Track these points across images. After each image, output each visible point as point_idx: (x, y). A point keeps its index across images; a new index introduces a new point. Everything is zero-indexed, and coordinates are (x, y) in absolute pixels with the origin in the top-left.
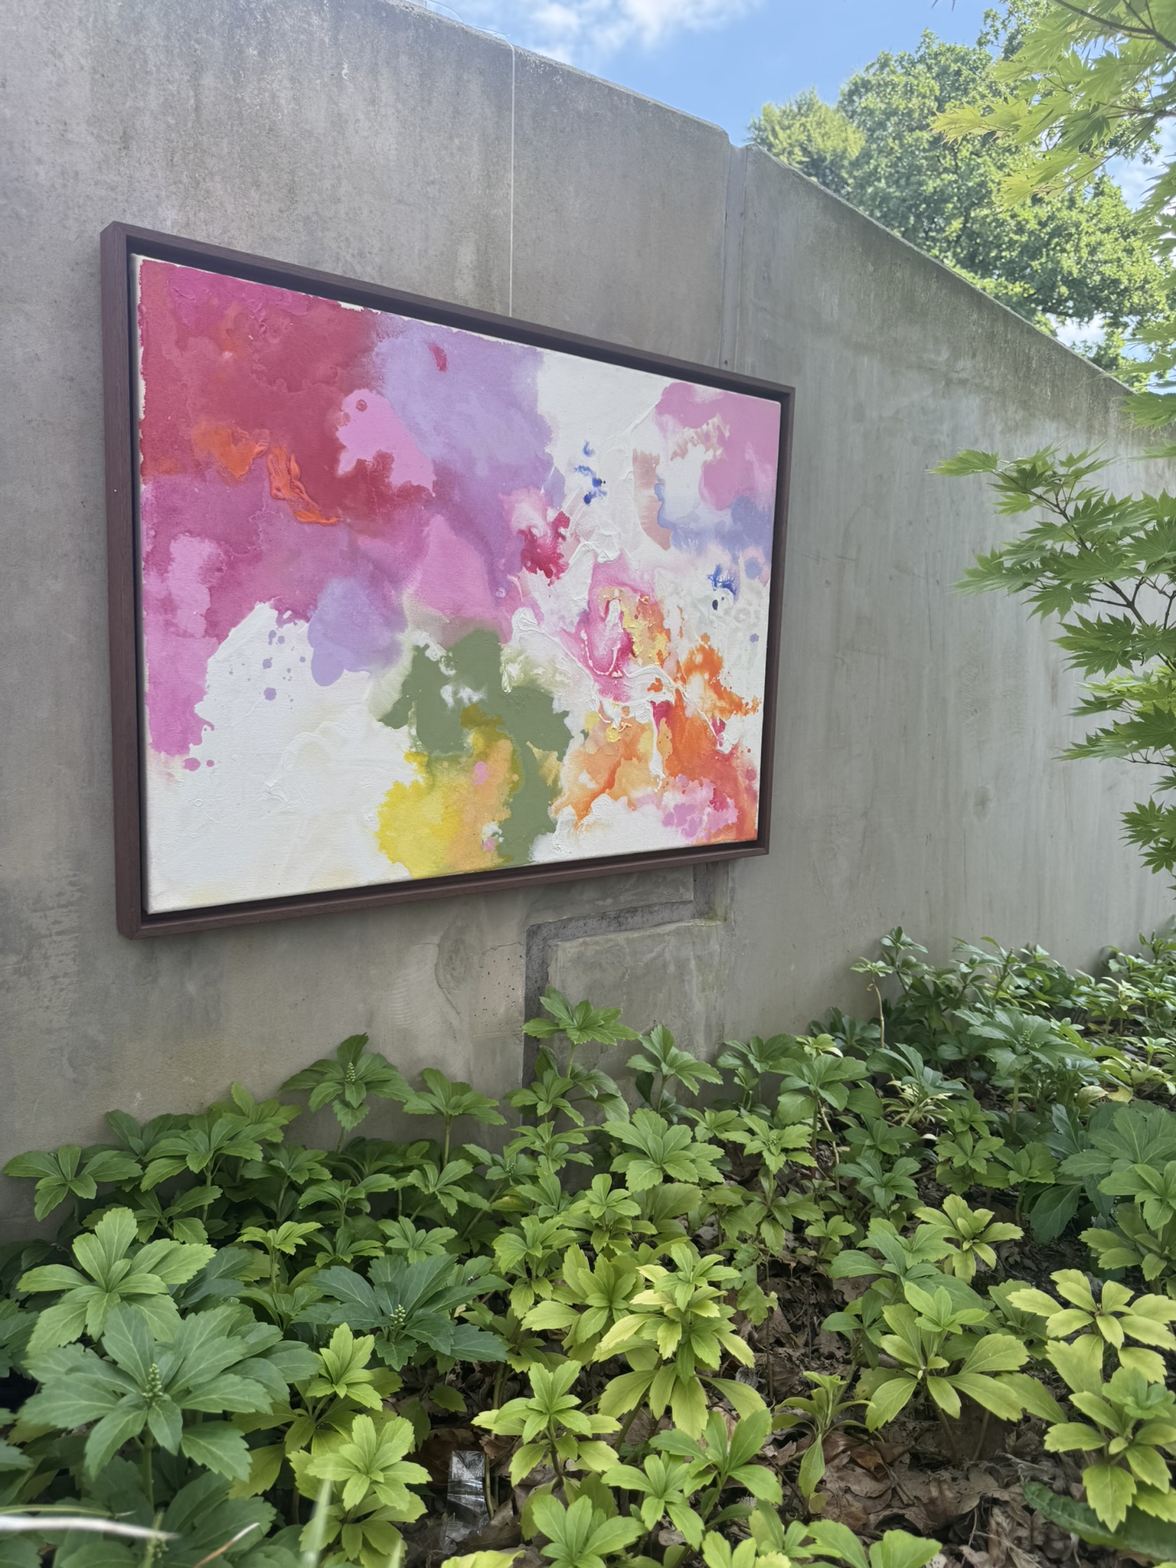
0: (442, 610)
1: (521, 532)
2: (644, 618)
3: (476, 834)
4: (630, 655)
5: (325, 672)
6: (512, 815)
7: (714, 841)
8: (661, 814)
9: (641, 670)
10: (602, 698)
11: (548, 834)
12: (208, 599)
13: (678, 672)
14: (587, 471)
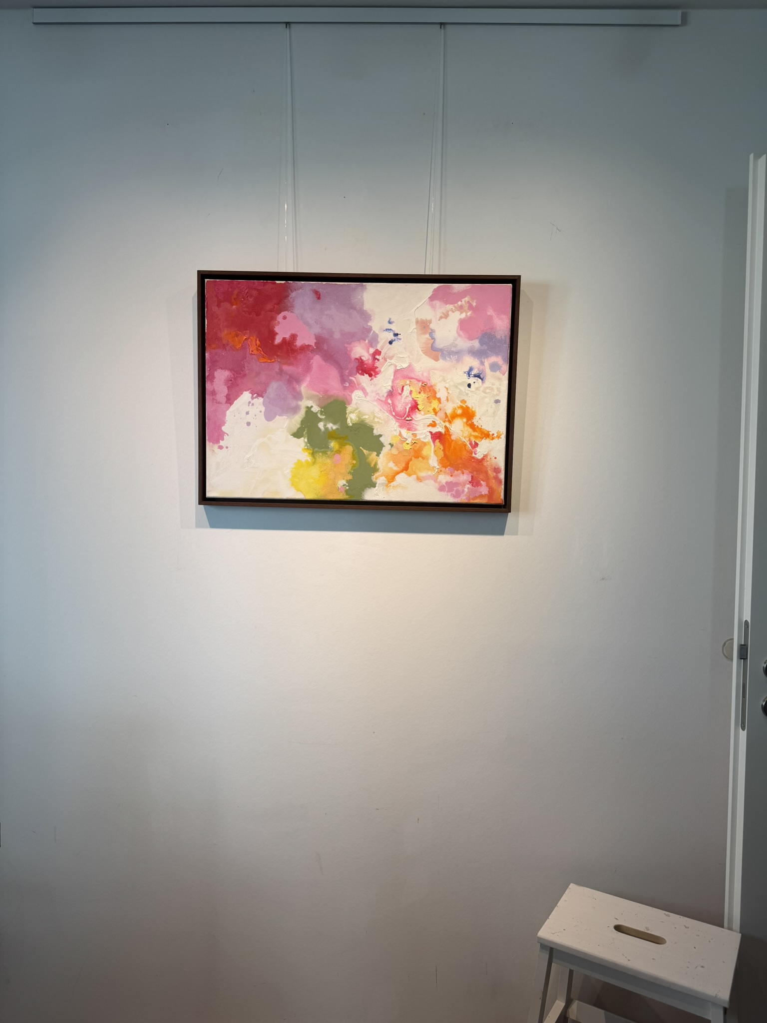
0: (318, 392)
1: (356, 359)
2: (424, 393)
3: (335, 484)
4: (417, 410)
5: (269, 417)
6: (353, 477)
7: (472, 501)
8: (437, 485)
9: (423, 417)
10: (400, 429)
11: (372, 488)
12: (227, 391)
13: (446, 418)
14: (390, 330)
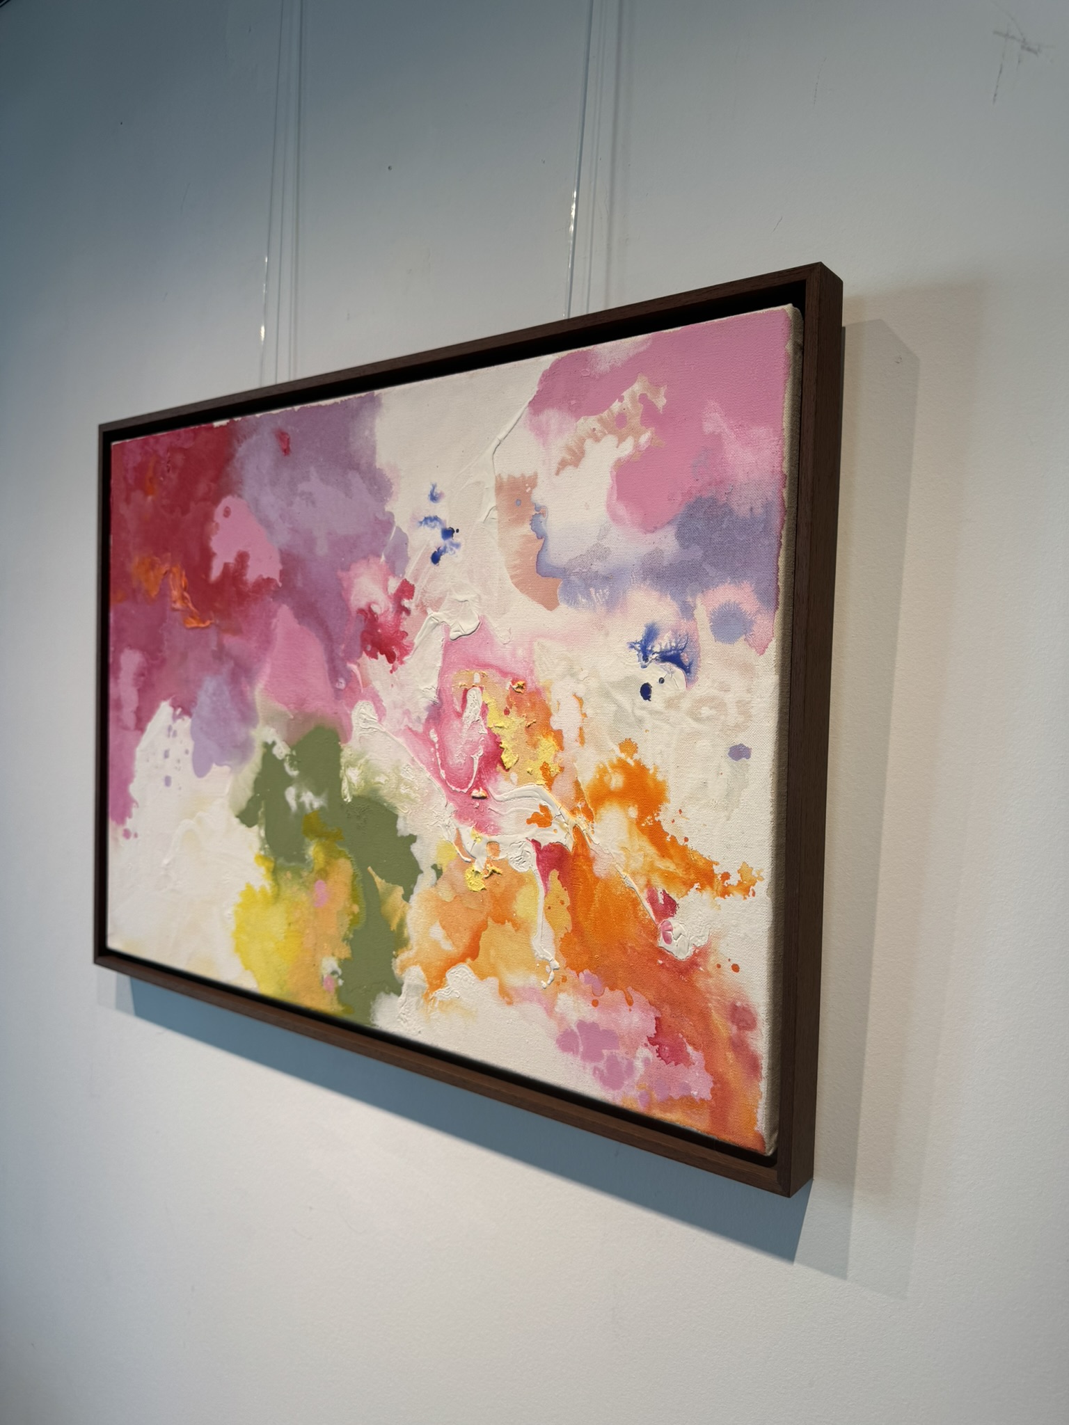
0: (286, 704)
1: (361, 611)
2: (519, 713)
3: (315, 965)
4: (499, 767)
6: (353, 954)
7: (658, 1114)
8: (554, 1027)
9: (517, 790)
10: (458, 824)
11: (392, 994)
12: (137, 698)
14: (435, 521)
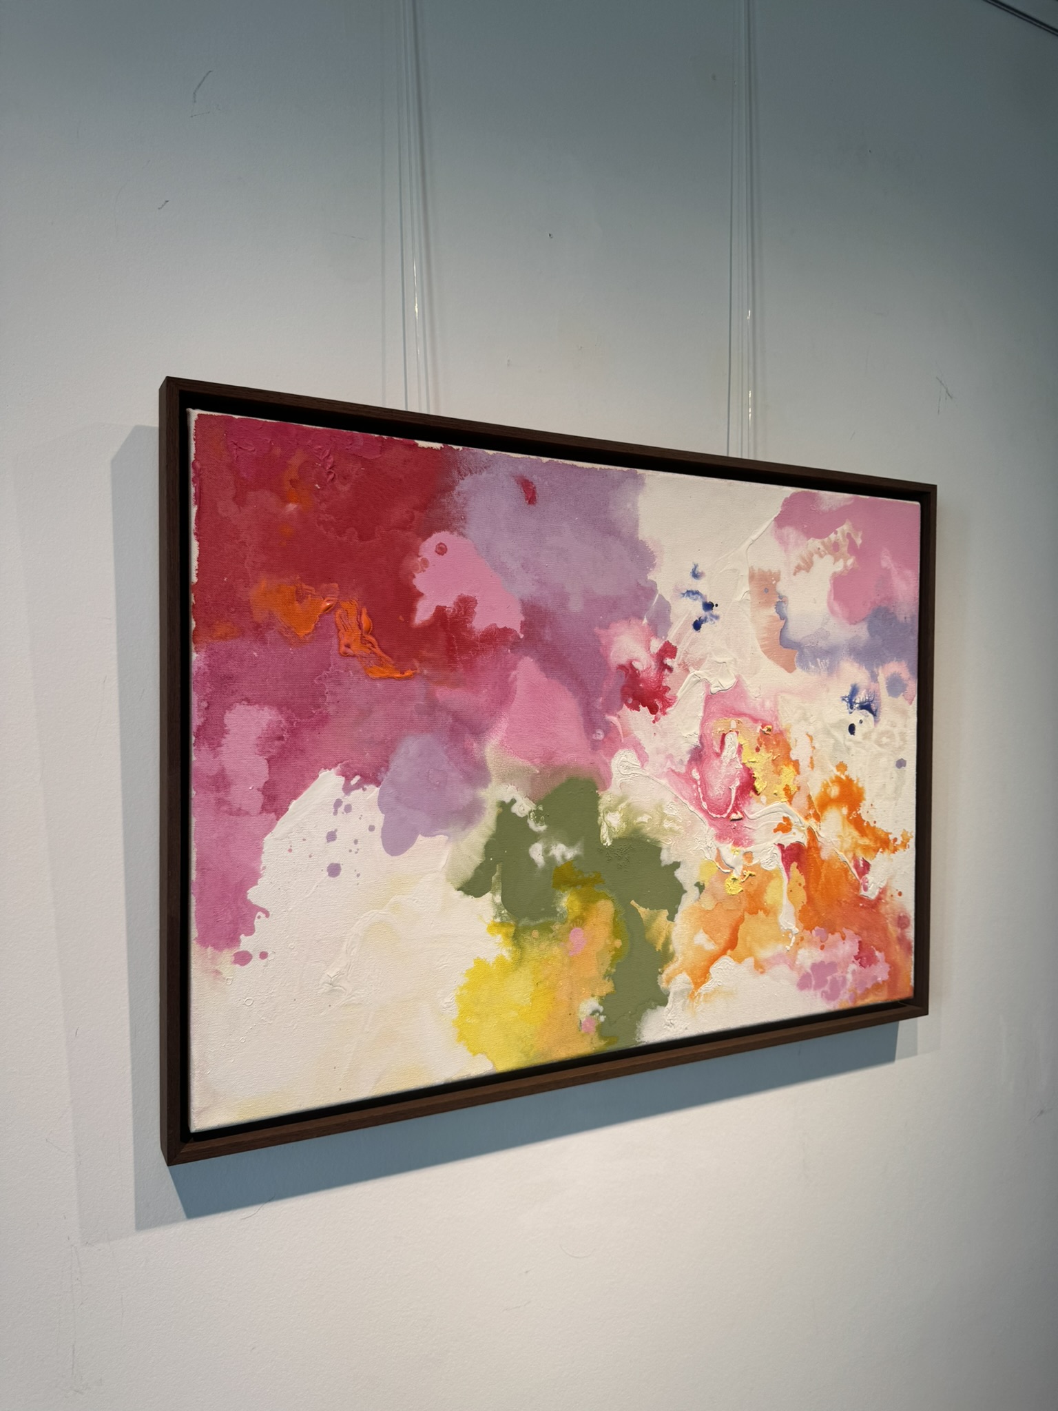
0: (530, 759)
1: (621, 667)
2: (767, 750)
3: (572, 1013)
4: (752, 793)
5: (396, 842)
6: (615, 988)
7: (860, 1003)
8: (795, 977)
9: (766, 809)
10: (719, 845)
11: (658, 1007)
12: (266, 771)
13: (810, 808)
14: (697, 595)
